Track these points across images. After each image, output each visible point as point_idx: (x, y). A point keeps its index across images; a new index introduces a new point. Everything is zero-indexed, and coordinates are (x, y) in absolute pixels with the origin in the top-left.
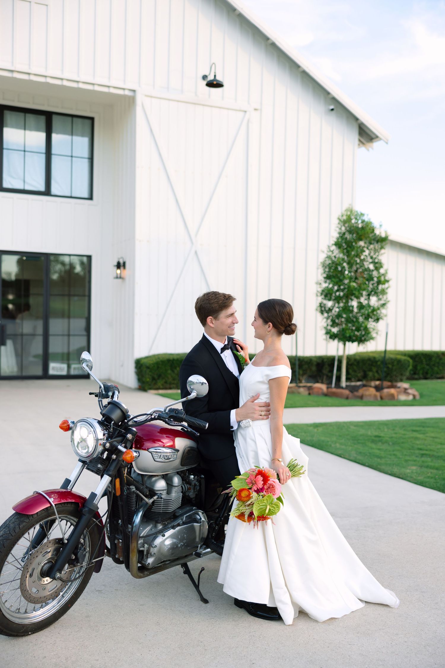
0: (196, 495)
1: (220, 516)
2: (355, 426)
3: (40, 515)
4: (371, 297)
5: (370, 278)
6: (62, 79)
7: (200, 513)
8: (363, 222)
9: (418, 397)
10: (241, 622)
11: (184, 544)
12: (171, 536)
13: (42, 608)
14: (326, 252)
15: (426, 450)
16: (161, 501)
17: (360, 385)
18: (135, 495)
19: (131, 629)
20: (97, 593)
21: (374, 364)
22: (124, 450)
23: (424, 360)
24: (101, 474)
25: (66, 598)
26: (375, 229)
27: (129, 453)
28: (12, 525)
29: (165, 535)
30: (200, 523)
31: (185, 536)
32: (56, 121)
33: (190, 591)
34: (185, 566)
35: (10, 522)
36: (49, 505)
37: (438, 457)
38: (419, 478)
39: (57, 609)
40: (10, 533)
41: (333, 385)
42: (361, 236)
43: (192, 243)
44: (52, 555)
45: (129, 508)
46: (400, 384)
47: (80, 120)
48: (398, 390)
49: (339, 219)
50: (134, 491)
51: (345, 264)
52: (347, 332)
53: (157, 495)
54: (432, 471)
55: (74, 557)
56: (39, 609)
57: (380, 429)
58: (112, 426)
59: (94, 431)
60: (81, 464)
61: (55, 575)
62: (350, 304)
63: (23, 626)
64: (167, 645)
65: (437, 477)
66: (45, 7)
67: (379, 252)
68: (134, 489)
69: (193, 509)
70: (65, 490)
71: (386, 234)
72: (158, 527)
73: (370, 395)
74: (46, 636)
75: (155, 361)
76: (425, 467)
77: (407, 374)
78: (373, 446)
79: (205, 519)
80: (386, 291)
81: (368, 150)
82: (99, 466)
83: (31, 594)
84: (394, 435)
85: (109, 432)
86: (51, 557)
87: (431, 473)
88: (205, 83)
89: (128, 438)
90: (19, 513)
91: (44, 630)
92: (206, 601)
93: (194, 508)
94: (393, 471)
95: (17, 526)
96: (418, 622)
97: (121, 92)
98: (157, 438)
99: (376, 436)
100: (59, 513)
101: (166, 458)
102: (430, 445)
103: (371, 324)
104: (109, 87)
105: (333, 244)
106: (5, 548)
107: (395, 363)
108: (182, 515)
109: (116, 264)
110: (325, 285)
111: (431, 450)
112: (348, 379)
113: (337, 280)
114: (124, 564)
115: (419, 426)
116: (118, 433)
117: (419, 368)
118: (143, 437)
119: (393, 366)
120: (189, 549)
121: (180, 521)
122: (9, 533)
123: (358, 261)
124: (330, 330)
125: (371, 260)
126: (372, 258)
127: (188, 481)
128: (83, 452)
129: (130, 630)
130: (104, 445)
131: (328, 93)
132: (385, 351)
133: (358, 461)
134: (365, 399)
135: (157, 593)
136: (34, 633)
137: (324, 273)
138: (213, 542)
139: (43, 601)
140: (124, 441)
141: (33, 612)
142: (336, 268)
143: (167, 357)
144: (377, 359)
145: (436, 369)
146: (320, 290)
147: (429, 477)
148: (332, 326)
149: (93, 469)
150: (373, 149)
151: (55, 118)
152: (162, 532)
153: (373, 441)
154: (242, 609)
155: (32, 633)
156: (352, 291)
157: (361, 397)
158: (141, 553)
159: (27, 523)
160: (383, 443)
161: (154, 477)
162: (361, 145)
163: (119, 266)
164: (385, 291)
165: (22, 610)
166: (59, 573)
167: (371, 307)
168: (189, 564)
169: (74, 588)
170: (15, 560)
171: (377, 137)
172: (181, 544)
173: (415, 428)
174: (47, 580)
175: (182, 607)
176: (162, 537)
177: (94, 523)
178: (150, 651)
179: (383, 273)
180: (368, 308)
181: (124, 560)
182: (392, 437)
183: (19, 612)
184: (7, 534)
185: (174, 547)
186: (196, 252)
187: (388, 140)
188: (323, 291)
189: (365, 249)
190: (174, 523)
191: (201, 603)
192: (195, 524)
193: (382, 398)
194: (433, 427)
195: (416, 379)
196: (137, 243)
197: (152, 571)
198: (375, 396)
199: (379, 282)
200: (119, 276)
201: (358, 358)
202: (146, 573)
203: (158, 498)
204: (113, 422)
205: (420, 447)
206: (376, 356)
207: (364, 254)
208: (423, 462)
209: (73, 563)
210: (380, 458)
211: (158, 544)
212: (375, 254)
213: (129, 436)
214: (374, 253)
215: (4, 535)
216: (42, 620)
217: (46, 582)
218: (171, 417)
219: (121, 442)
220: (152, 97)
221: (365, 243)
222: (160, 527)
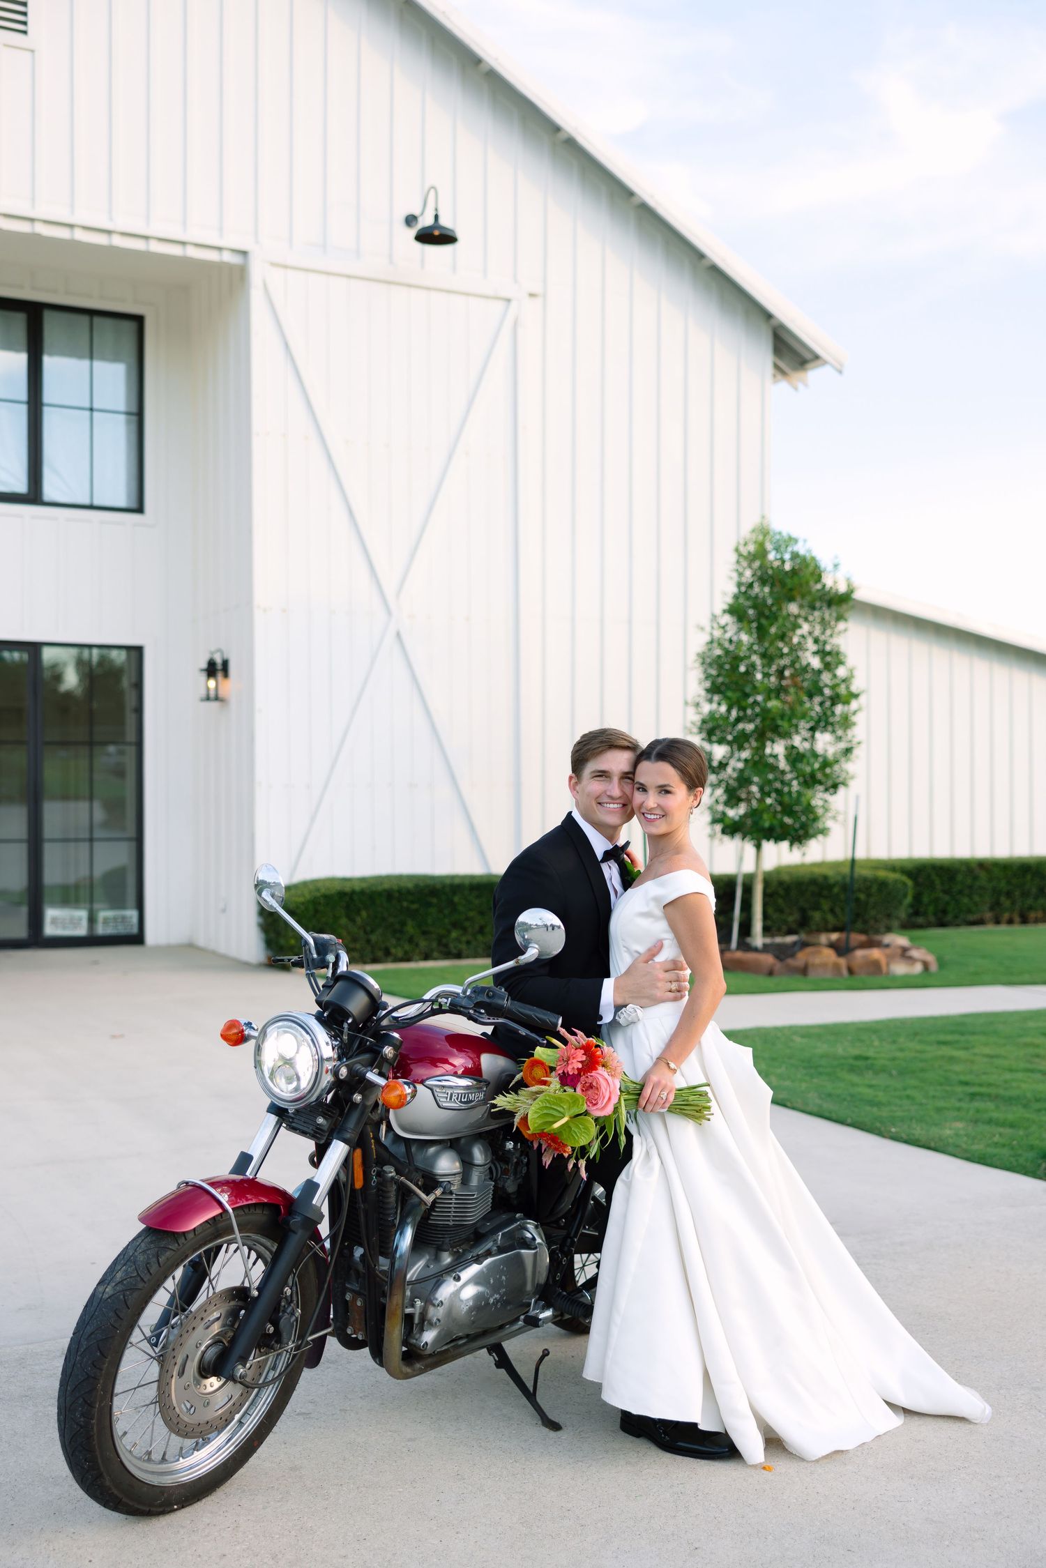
0: (519, 1186)
1: (569, 1234)
2: (803, 1036)
3: (201, 1233)
4: (818, 735)
5: (815, 690)
6: (71, 226)
7: (529, 1226)
8: (795, 556)
9: (934, 967)
10: (646, 1466)
11: (502, 1297)
12: (476, 1280)
13: (198, 1450)
14: (708, 629)
15: (981, 1085)
16: (451, 1199)
17: (795, 944)
18: (395, 1187)
19: (401, 1490)
20: (301, 1418)
21: (825, 893)
22: (381, 1081)
23: (937, 882)
24: (325, 1138)
25: (249, 1426)
26: (823, 574)
27: (395, 1088)
28: (141, 1258)
29: (462, 1278)
30: (534, 1249)
31: (504, 1278)
32: (52, 326)
33: (512, 1407)
34: (497, 1349)
35: (136, 1251)
36: (219, 1211)
37: (1010, 1101)
38: (975, 1147)
39: (231, 1452)
40: (138, 1274)
41: (734, 944)
42: (791, 590)
43: (389, 613)
44: (223, 1326)
45: (381, 1216)
46: (888, 938)
47: (109, 322)
48: (888, 951)
49: (737, 550)
50: (392, 1178)
51: (755, 659)
52: (765, 816)
53: (440, 1186)
54: (1002, 1130)
55: (272, 1330)
56: (191, 1452)
57: (862, 1041)
58: (346, 1030)
59: (312, 1040)
60: (273, 1119)
61: (233, 1370)
62: (768, 751)
63: (162, 1490)
64: (492, 1520)
65: (1015, 1142)
66: (28, 54)
67: (833, 628)
68: (393, 1174)
69: (515, 1217)
70: (241, 1177)
71: (849, 586)
72: (444, 1261)
73: (824, 965)
74: (212, 1513)
75: (308, 897)
76: (984, 1123)
77: (903, 913)
78: (855, 1078)
79: (542, 1240)
80: (854, 719)
81: (796, 389)
82: (320, 1120)
83: (181, 1416)
84: (899, 1054)
85: (342, 1041)
86: (220, 1330)
87: (1001, 1135)
88: (413, 232)
89: (386, 1055)
90: (156, 1229)
91: (204, 1500)
92: (555, 1426)
93: (518, 1215)
94: (914, 1135)
95: (154, 1259)
96: (1039, 1451)
97: (212, 256)
98: (440, 1057)
99: (857, 1058)
100: (242, 1228)
101: (463, 1100)
102: (985, 1073)
103: (818, 798)
104: (183, 243)
105: (725, 611)
106: (129, 1308)
107: (874, 889)
108: (494, 1231)
109: (204, 665)
110: (707, 708)
111: (989, 1085)
112: (767, 930)
113: (738, 694)
114: (368, 1348)
115: (952, 1032)
116: (360, 1044)
117: (925, 899)
118: (408, 1055)
119: (869, 895)
120: (510, 1310)
121: (489, 1245)
122: (136, 1274)
123: (786, 650)
124: (724, 814)
125: (814, 648)
126: (816, 641)
127: (501, 1153)
128: (285, 1090)
129: (400, 1492)
130: (336, 1073)
131: (701, 256)
132: (853, 861)
133: (827, 1114)
134: (812, 976)
135: (438, 1413)
136: (183, 1507)
137: (707, 678)
138: (560, 1294)
139: (200, 1434)
140: (377, 1061)
141: (178, 1460)
142: (735, 668)
143: (338, 887)
144: (832, 881)
145: (965, 900)
146: (697, 719)
147: (996, 1144)
148: (727, 804)
149: (305, 1129)
150: (806, 385)
151: (49, 318)
152: (453, 1271)
153: (852, 1069)
154: (641, 1438)
155: (180, 1506)
156: (773, 719)
157: (804, 971)
158: (409, 1318)
159: (174, 1253)
160: (877, 1073)
161: (432, 1146)
162: (779, 376)
163: (212, 670)
164: (850, 720)
165: (156, 1456)
166: (242, 1365)
167: (819, 758)
168: (505, 1345)
169: (264, 1404)
170: (143, 1338)
171: (817, 357)
172: (496, 1298)
173: (942, 1037)
174: (213, 1383)
175: (506, 1441)
176: (455, 1282)
177: (311, 1251)
178: (457, 1533)
179: (844, 678)
180: (812, 760)
181: (368, 1340)
182: (894, 1059)
183: (149, 1460)
184: (131, 1277)
185: (480, 1304)
186: (398, 635)
187: (841, 365)
188: (704, 722)
189: (800, 621)
190: (479, 1249)
191: (545, 1430)
192: (523, 1251)
193: (851, 971)
194: (984, 1033)
195: (920, 927)
196: (258, 616)
197: (430, 1361)
198: (836, 967)
199: (835, 699)
200: (212, 694)
201: (786, 878)
202: (418, 1366)
203: (443, 1193)
204: (350, 1021)
205: (963, 1078)
206: (830, 873)
207: (799, 632)
208: (978, 1111)
209: (268, 1342)
210: (878, 1104)
211: (445, 1299)
212: (823, 633)
213: (388, 1051)
214: (820, 629)
215: (125, 1279)
216: (200, 1478)
217: (210, 1389)
218: (479, 1005)
219: (371, 1065)
220: (286, 267)
221: (801, 607)
222: (447, 1259)
